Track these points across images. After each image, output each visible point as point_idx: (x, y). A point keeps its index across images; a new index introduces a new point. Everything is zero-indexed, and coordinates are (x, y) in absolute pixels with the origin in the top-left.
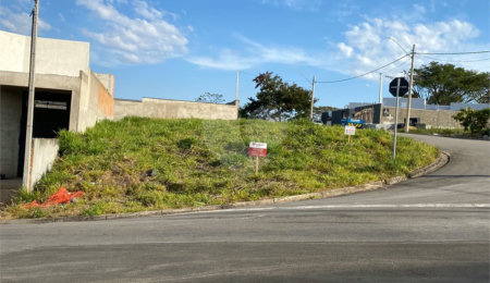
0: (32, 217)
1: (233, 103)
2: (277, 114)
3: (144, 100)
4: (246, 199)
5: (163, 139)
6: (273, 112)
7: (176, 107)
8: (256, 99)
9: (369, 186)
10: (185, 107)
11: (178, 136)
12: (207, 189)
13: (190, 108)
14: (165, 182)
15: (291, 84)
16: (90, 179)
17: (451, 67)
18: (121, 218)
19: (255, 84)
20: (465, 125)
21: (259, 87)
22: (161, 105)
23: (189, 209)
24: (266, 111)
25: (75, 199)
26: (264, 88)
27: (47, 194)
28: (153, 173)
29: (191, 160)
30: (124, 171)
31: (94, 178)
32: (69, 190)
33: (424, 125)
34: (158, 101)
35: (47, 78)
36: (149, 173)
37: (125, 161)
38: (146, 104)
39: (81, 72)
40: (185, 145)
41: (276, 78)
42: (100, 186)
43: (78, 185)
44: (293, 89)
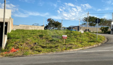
0: (9, 56)
1: (43, 26)
2: (53, 29)
3: (20, 25)
4: (66, 50)
5: (35, 35)
6: (52, 28)
7: (28, 27)
8: (48, 25)
9: (95, 46)
10: (31, 27)
11: (38, 34)
12: (53, 47)
13: (32, 27)
14: (41, 46)
15: (56, 21)
16: (20, 45)
17: (94, 17)
18: (34, 56)
19: (47, 21)
20: (102, 31)
21: (48, 22)
22: (24, 26)
23: (53, 53)
24: (50, 28)
25: (17, 51)
26: (50, 22)
27: (9, 50)
28: (36, 44)
29: (44, 40)
30: (29, 43)
31: (21, 45)
32: (15, 48)
33: (90, 31)
34: (23, 25)
35: (1, 19)
36: (35, 43)
37: (28, 40)
38: (21, 26)
39: (10, 17)
40: (41, 36)
41: (52, 20)
42: (23, 47)
43: (17, 47)
44: (57, 22)
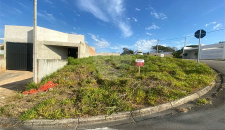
1: (119, 53)
5: (101, 59)
8: (123, 53)
11: (106, 59)
13: (110, 54)
14: (97, 78)
21: (124, 50)
25: (51, 89)
29: (109, 66)
30: (81, 72)
36: (92, 73)
37: (82, 68)
39: (80, 42)
40: (107, 61)
